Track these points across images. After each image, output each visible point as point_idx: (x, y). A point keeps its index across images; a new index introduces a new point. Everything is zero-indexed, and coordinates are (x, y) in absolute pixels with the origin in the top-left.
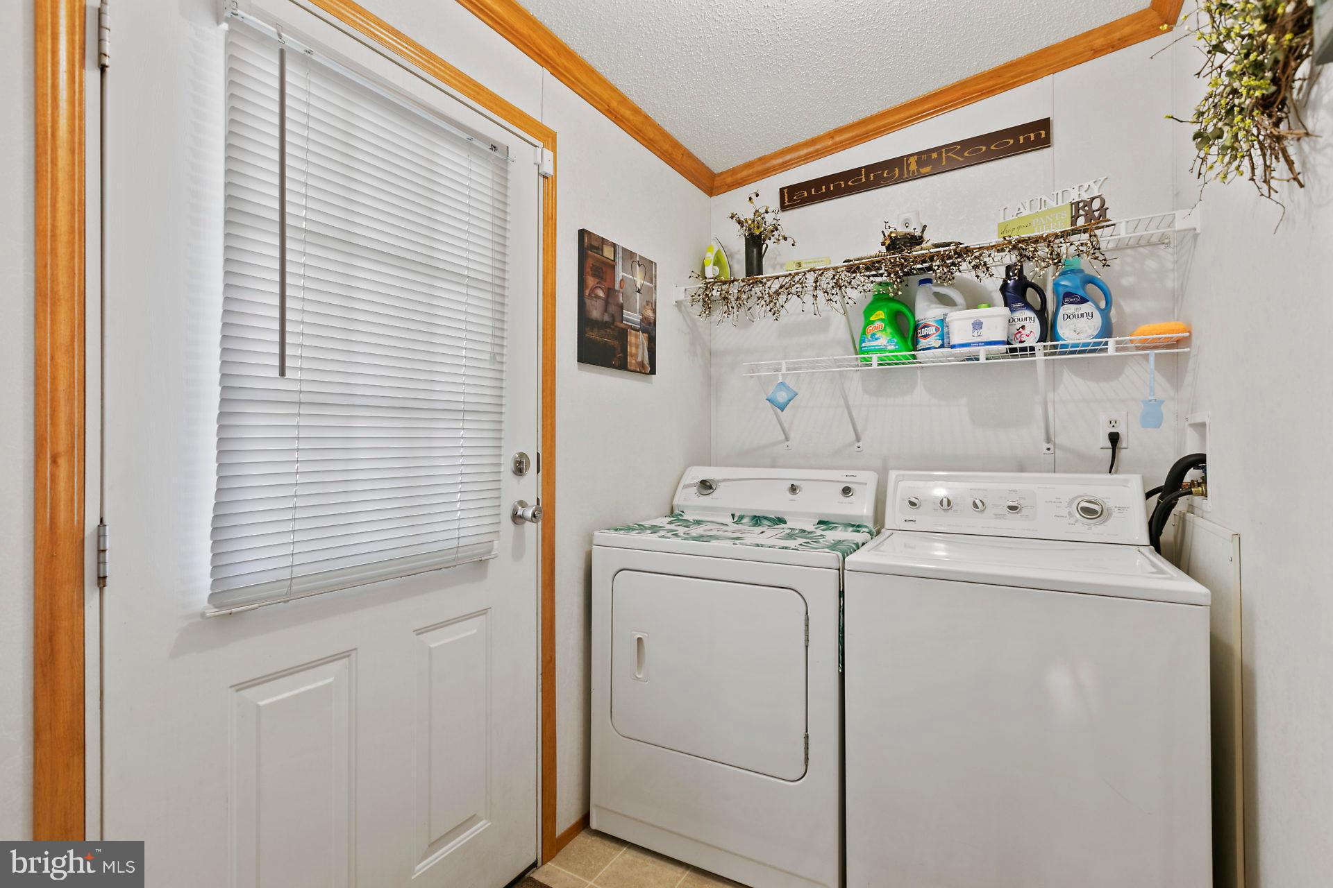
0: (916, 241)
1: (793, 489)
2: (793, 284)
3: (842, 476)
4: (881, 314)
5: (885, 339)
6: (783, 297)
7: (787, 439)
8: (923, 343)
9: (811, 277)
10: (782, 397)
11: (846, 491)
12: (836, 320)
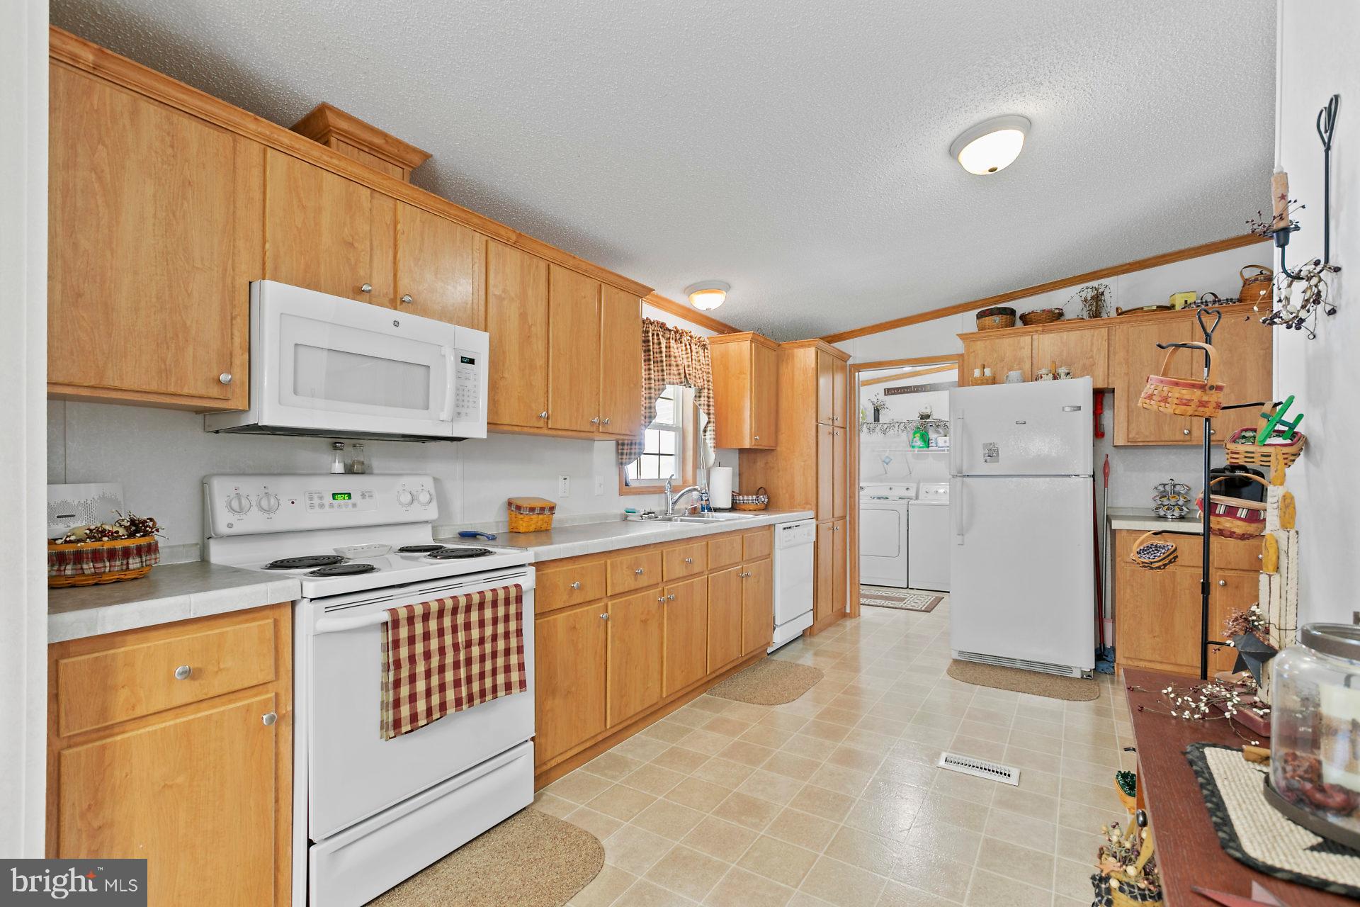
0: (928, 416)
1: (891, 489)
2: (891, 425)
3: (907, 485)
4: (918, 435)
5: (919, 443)
6: (888, 430)
7: (886, 473)
8: (931, 445)
9: (897, 425)
10: (887, 460)
11: (907, 489)
12: (904, 437)
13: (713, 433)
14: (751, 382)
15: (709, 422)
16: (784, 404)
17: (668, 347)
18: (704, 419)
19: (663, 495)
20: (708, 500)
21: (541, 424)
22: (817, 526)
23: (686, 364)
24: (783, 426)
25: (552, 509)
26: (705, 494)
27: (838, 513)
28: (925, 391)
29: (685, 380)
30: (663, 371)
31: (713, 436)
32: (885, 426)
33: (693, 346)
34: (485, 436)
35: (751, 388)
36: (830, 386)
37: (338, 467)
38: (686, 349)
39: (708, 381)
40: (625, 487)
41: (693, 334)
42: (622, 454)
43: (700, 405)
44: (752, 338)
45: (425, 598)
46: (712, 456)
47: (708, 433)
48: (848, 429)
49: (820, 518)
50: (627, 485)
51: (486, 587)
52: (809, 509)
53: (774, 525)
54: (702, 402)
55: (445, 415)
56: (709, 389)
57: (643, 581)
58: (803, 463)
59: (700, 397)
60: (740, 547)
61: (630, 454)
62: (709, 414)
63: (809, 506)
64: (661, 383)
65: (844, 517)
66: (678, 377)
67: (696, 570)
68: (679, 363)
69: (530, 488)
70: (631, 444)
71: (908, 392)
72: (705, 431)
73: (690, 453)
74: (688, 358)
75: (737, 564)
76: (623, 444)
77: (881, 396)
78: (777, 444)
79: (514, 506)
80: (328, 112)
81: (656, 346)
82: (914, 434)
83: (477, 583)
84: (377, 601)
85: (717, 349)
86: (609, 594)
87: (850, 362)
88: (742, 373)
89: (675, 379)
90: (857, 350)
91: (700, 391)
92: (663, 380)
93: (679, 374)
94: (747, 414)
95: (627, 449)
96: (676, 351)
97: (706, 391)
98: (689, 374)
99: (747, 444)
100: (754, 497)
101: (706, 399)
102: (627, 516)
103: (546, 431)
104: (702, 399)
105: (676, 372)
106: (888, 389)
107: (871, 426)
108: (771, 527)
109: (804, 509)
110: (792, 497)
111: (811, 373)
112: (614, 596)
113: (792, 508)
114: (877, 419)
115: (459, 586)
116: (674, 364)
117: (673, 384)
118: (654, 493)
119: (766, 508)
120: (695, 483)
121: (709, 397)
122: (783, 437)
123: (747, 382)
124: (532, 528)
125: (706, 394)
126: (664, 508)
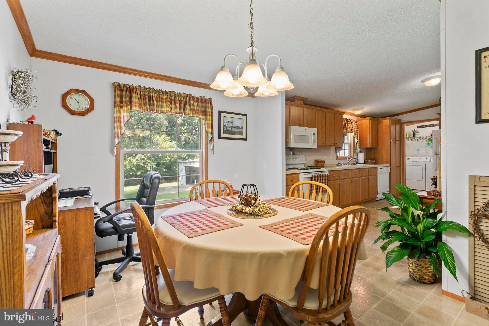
1: (420, 159)
2: (420, 138)
4: (431, 141)
5: (431, 143)
6: (419, 140)
7: (418, 154)
9: (422, 138)
10: (419, 150)
11: (426, 159)
12: (425, 142)
13: (359, 144)
14: (370, 130)
15: (358, 141)
16: (380, 135)
17: (347, 124)
18: (356, 141)
19: (346, 160)
20: (358, 161)
21: (325, 145)
22: (391, 169)
23: (352, 127)
24: (380, 141)
25: (325, 162)
26: (357, 159)
27: (398, 165)
28: (433, 126)
29: (352, 131)
30: (346, 130)
31: (359, 145)
32: (417, 139)
33: (353, 122)
34: (317, 148)
35: (370, 132)
36: (395, 129)
37: (292, 154)
38: (352, 123)
39: (358, 131)
40: (337, 158)
41: (354, 120)
42: (337, 150)
43: (355, 137)
44: (370, 119)
45: (314, 174)
46: (359, 150)
47: (358, 144)
48: (401, 141)
49: (392, 166)
50: (338, 157)
51: (321, 174)
52: (388, 164)
53: (377, 167)
54: (356, 136)
55: (312, 144)
56: (358, 133)
57: (346, 177)
58: (386, 151)
59: (355, 135)
60: (368, 172)
61: (339, 150)
62: (358, 139)
63: (388, 163)
64: (346, 133)
65: (400, 167)
66: (350, 131)
67: (357, 176)
68: (350, 127)
69: (319, 157)
70: (339, 148)
71: (427, 127)
72: (357, 144)
73: (352, 149)
74: (352, 126)
75: (367, 176)
76: (337, 148)
77: (416, 129)
78: (378, 146)
79: (316, 161)
80: (296, 97)
81: (345, 124)
82: (429, 141)
83: (320, 173)
84: (310, 174)
85: (359, 122)
86: (340, 179)
87: (402, 121)
88: (367, 128)
89: (349, 131)
90: (404, 118)
91: (355, 134)
92: (347, 132)
93: (350, 130)
94: (369, 138)
95: (338, 149)
96: (349, 124)
97: (357, 133)
98: (353, 130)
99: (369, 147)
100: (371, 161)
101: (357, 135)
102: (338, 164)
103: (325, 146)
104: (356, 135)
105: (349, 130)
106: (419, 126)
107: (412, 139)
108: (376, 168)
109: (386, 164)
110: (382, 160)
111: (388, 127)
112: (341, 179)
113: (382, 163)
114: (414, 136)
115: (318, 173)
116: (349, 127)
117: (349, 133)
118: (344, 159)
119: (374, 163)
120: (354, 157)
121: (358, 135)
122: (380, 144)
123: (368, 130)
124: (321, 166)
125: (357, 134)
126: (346, 163)
